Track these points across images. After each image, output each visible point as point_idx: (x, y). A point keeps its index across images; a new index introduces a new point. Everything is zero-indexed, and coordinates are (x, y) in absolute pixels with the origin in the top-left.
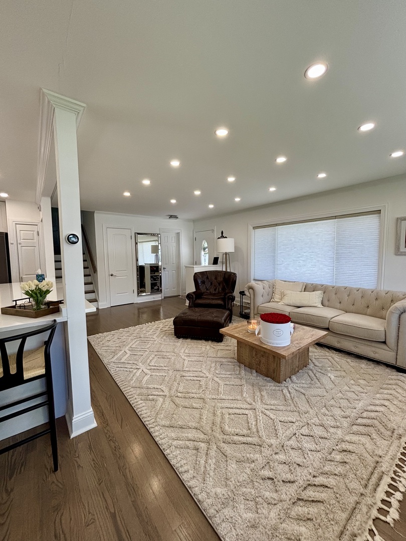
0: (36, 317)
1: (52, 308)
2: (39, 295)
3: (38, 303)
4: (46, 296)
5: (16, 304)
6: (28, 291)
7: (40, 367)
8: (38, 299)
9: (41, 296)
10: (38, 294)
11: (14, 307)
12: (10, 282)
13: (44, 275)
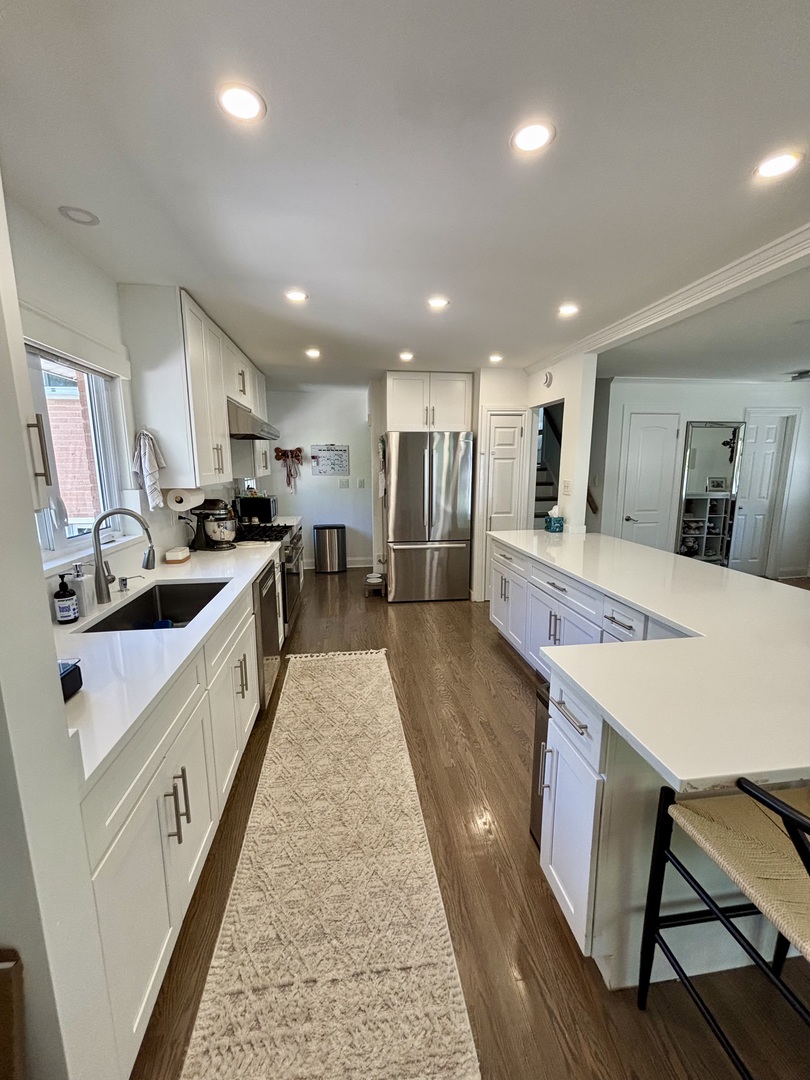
13: (563, 518)
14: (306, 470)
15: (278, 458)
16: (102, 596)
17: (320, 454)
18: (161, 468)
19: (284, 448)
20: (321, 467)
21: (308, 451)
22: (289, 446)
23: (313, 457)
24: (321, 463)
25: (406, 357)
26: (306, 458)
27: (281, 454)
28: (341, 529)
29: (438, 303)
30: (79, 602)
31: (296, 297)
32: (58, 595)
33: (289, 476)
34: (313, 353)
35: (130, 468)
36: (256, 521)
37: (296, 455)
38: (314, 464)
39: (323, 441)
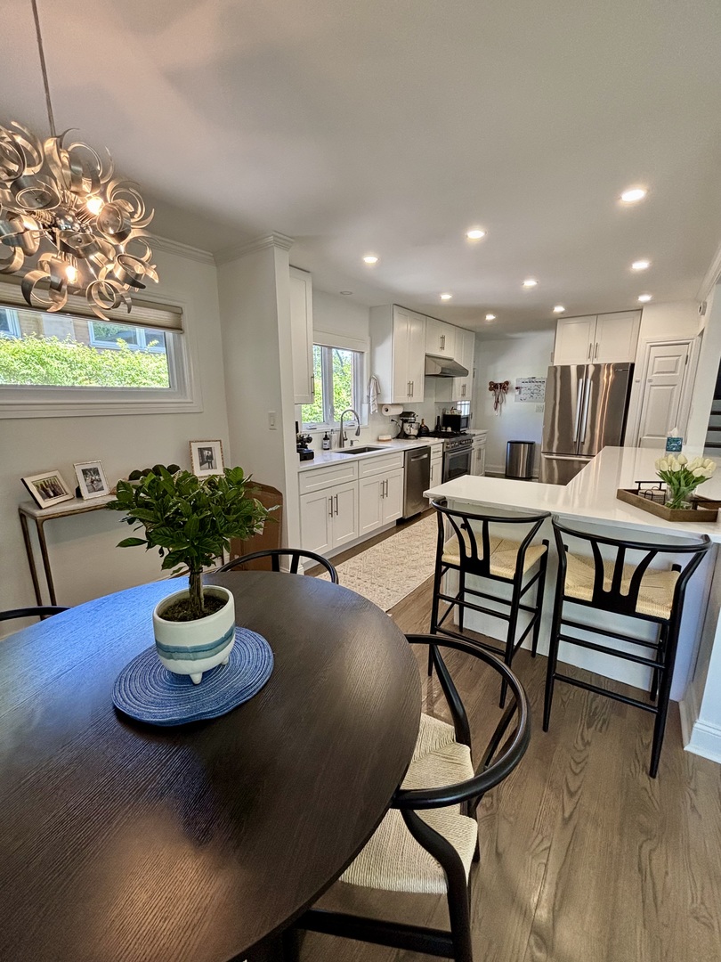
0: (670, 520)
1: (702, 511)
2: (683, 483)
3: (678, 495)
4: (695, 487)
5: (639, 489)
6: (665, 473)
7: (662, 605)
8: (678, 489)
9: (687, 485)
10: (682, 479)
11: (636, 492)
12: (622, 445)
13: (681, 439)
14: (510, 398)
15: (491, 389)
16: (341, 445)
17: (523, 385)
18: (378, 394)
19: (495, 382)
20: (522, 396)
21: (514, 384)
22: (500, 381)
23: (517, 388)
24: (523, 392)
25: (559, 309)
26: (512, 388)
27: (494, 387)
28: (531, 444)
29: (530, 283)
30: (330, 443)
31: (446, 297)
32: (324, 439)
33: (497, 402)
34: (490, 317)
35: (366, 394)
36: (449, 429)
37: (504, 387)
38: (517, 393)
39: (526, 375)
